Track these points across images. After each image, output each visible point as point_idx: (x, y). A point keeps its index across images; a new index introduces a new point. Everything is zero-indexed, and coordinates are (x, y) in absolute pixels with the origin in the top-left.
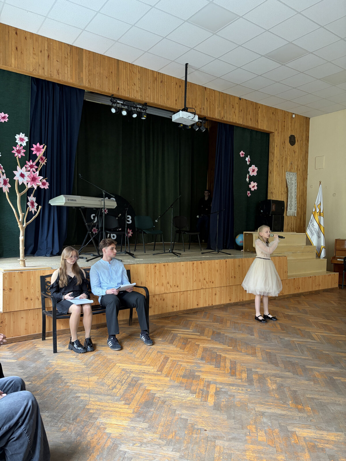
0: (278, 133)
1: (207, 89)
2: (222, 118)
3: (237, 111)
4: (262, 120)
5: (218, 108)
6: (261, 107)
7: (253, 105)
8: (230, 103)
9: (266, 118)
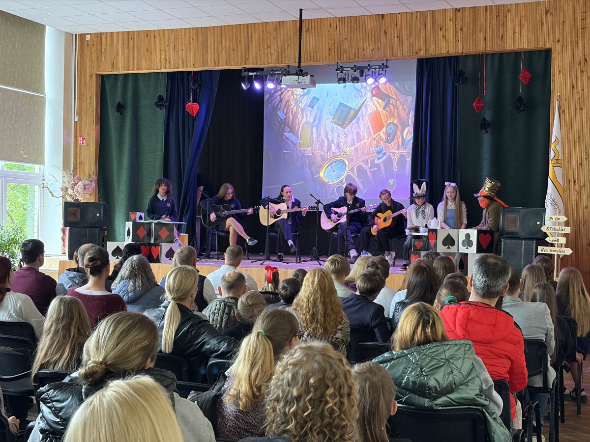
0: (563, 46)
1: (386, 17)
2: (417, 53)
3: (450, 34)
4: (515, 32)
5: (407, 39)
6: (512, 9)
7: (492, 10)
8: (434, 24)
9: (526, 27)
